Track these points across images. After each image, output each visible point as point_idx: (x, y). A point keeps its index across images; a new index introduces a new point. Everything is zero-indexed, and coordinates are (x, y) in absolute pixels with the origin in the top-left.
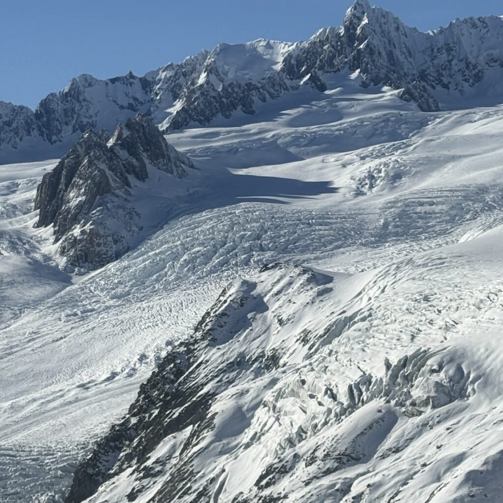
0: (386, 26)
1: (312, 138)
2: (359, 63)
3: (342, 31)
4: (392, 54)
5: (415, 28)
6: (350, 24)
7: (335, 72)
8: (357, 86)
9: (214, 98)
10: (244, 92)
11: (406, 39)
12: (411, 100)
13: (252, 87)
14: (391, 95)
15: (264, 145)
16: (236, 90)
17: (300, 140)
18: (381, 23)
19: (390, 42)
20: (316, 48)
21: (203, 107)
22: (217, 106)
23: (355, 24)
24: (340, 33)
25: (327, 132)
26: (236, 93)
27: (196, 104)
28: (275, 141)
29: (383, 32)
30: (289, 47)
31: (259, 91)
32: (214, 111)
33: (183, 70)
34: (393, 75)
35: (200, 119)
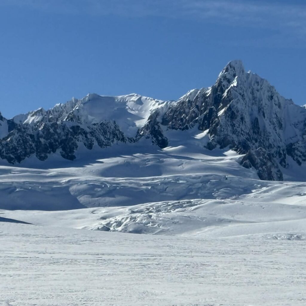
0: (258, 93)
1: (112, 189)
2: (209, 124)
3: (209, 91)
4: (257, 121)
5: (291, 100)
6: (219, 86)
7: (183, 129)
8: (201, 146)
9: (32, 136)
10: (67, 134)
11: (278, 110)
12: (251, 167)
13: (79, 131)
14: (231, 159)
15: (53, 189)
16: (59, 131)
17: (96, 189)
18: (253, 89)
19: (259, 110)
20: (183, 108)
21: (16, 144)
22: (33, 145)
23: (224, 86)
24: (207, 94)
25: (132, 185)
26: (59, 134)
27: (9, 140)
28: (68, 187)
29: (254, 98)
30: (159, 104)
31: (86, 137)
32: (28, 150)
33: (50, 116)
34: (254, 144)
35: (10, 156)
